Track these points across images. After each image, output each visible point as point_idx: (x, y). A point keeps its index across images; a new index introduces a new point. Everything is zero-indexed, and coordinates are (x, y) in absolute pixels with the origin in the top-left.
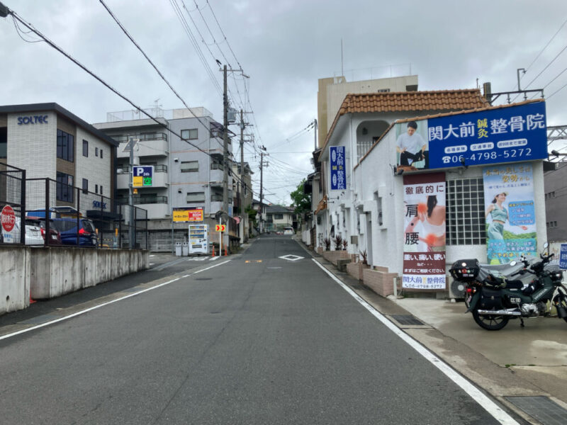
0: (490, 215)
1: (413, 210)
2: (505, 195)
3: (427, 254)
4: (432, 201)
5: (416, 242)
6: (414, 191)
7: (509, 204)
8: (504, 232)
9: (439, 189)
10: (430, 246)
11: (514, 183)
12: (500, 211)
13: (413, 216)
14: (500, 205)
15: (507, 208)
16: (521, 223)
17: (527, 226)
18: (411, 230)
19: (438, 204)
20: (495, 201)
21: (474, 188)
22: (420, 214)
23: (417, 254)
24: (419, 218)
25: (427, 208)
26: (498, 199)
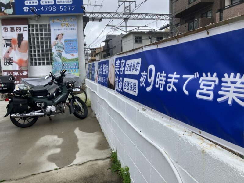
0: (54, 46)
1: (8, 43)
2: (63, 35)
3: (18, 71)
4: (20, 37)
5: (11, 64)
6: (9, 30)
7: (65, 41)
8: (62, 58)
9: (25, 29)
10: (20, 66)
11: (67, 28)
12: (60, 45)
13: (8, 47)
14: (60, 41)
15: (64, 43)
16: (71, 52)
17: (74, 54)
18: (8, 56)
19: (24, 39)
20: (57, 39)
21: (45, 30)
22: (13, 46)
23: (12, 72)
24: (12, 48)
25: (17, 42)
26: (59, 37)
